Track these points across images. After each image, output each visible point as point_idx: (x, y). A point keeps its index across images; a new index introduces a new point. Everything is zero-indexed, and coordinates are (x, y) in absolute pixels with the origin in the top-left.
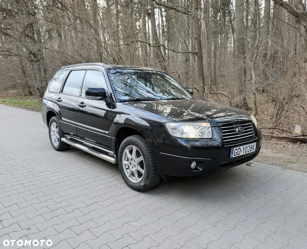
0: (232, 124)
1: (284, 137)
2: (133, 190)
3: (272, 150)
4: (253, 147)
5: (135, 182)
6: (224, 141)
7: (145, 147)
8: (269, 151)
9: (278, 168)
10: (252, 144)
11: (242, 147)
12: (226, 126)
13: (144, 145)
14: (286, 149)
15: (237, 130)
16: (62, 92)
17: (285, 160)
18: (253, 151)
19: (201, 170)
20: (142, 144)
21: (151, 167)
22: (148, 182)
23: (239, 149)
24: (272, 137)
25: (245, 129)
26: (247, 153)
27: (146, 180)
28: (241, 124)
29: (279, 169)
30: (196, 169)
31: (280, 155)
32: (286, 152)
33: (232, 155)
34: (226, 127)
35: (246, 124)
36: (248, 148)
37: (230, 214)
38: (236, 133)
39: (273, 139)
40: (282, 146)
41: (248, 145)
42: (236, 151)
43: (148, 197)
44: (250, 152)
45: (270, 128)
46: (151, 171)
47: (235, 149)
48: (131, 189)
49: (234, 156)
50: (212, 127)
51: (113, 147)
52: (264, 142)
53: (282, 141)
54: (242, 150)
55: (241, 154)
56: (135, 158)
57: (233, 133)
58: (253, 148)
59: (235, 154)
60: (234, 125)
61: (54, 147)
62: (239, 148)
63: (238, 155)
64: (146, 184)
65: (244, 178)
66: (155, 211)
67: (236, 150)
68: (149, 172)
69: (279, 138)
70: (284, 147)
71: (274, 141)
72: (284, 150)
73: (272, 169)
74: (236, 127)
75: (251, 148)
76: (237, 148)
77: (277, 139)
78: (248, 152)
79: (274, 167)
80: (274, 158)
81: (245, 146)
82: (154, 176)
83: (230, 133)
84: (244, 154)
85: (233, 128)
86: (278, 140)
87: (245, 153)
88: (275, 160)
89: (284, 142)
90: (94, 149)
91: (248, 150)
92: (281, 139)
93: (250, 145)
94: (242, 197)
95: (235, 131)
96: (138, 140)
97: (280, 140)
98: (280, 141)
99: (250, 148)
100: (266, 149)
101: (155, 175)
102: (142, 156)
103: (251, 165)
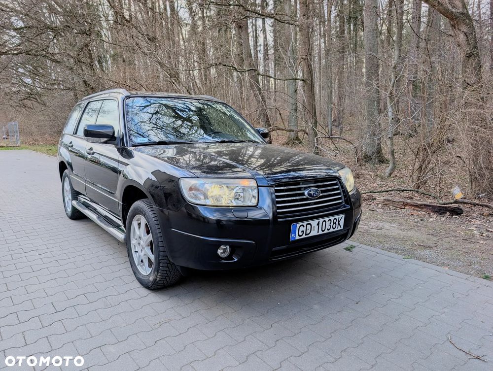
0: (299, 183)
1: (425, 205)
2: (142, 287)
3: (400, 224)
4: (339, 222)
5: (144, 274)
6: (278, 211)
7: (154, 219)
8: (394, 227)
9: (397, 256)
10: (337, 217)
11: (314, 223)
12: (285, 186)
13: (153, 216)
14: (424, 224)
15: (306, 193)
16: (76, 133)
17: (415, 243)
18: (339, 228)
19: (236, 260)
20: (151, 213)
21: (162, 252)
22: (159, 277)
23: (309, 226)
24: (405, 204)
25: (322, 192)
26: (326, 231)
27: (156, 273)
28: (316, 182)
29: (398, 258)
30: (230, 257)
31: (410, 233)
32: (423, 229)
33: (293, 235)
34: (285, 188)
35: (325, 183)
36: (328, 223)
37: (282, 339)
38: (305, 197)
39: (407, 207)
40: (419, 219)
41: (327, 219)
42: (302, 229)
43: (160, 300)
44: (332, 230)
45: (403, 191)
46: (161, 258)
47: (299, 225)
48: (140, 285)
49: (297, 238)
50: (258, 186)
51: (121, 214)
52: (392, 211)
53: (420, 210)
54: (314, 227)
55: (314, 233)
56: (144, 235)
57: (298, 198)
58: (339, 224)
59: (301, 234)
60: (302, 183)
61: (67, 214)
62: (307, 224)
63: (306, 235)
64: (156, 279)
65: (333, 272)
66: (157, 326)
67: (302, 227)
68: (159, 260)
69: (417, 206)
70: (422, 220)
71: (408, 210)
72: (420, 225)
73: (387, 258)
74: (305, 188)
75: (335, 223)
76: (305, 224)
77: (413, 208)
78: (328, 230)
79: (392, 254)
80: (396, 239)
81: (321, 220)
82: (168, 267)
83: (293, 198)
84: (319, 234)
85: (299, 189)
86: (414, 210)
87: (321, 232)
88: (399, 242)
89: (424, 213)
90: (106, 218)
91: (328, 227)
92: (420, 208)
93: (332, 218)
94: (316, 307)
95: (303, 194)
96: (147, 206)
97: (417, 208)
98: (418, 211)
99: (332, 223)
100: (391, 223)
101: (169, 265)
102: (151, 234)
103: (354, 249)
